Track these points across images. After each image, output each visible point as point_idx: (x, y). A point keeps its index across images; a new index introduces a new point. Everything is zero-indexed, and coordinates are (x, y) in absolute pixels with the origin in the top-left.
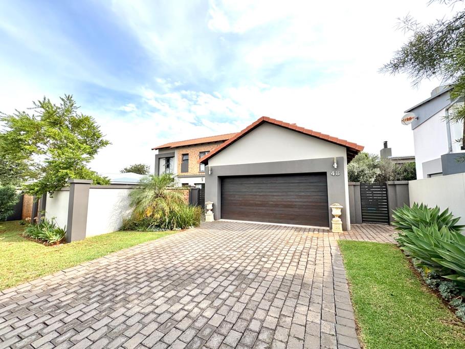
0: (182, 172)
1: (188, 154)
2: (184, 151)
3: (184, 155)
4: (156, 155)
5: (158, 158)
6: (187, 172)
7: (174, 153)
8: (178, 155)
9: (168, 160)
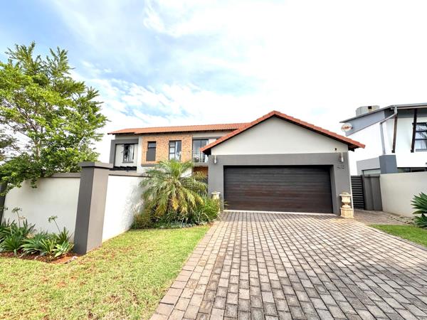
0: (147, 160)
1: (155, 142)
2: (151, 139)
3: (149, 142)
4: (112, 141)
5: (115, 145)
6: (154, 160)
7: (138, 140)
8: (143, 142)
9: (127, 147)
